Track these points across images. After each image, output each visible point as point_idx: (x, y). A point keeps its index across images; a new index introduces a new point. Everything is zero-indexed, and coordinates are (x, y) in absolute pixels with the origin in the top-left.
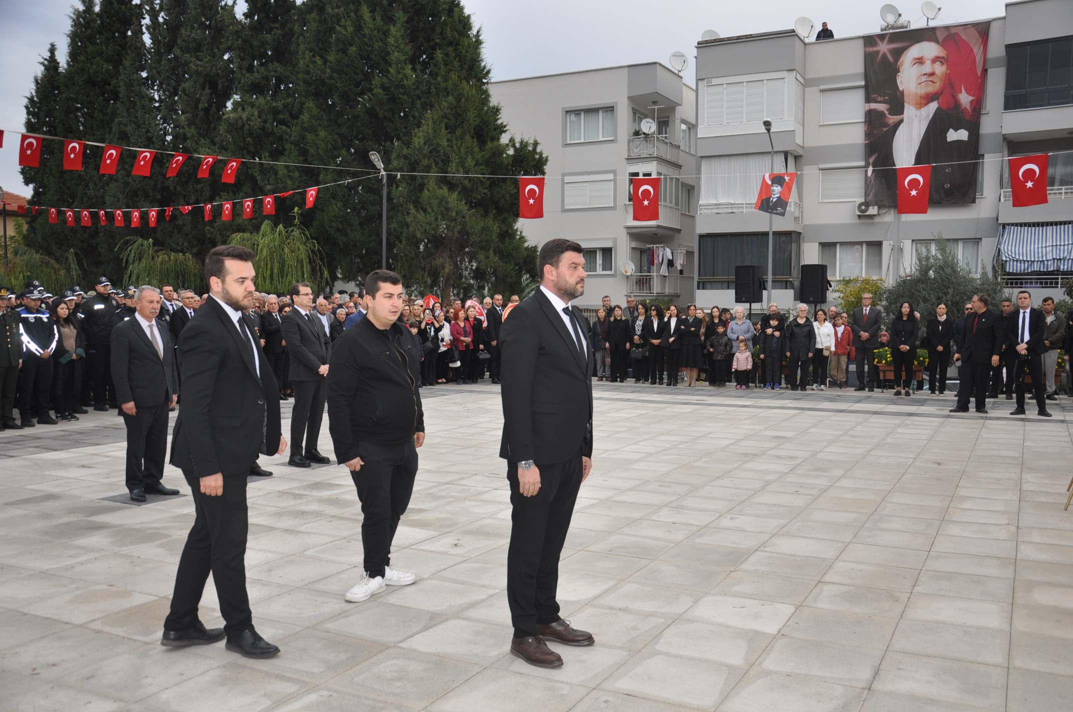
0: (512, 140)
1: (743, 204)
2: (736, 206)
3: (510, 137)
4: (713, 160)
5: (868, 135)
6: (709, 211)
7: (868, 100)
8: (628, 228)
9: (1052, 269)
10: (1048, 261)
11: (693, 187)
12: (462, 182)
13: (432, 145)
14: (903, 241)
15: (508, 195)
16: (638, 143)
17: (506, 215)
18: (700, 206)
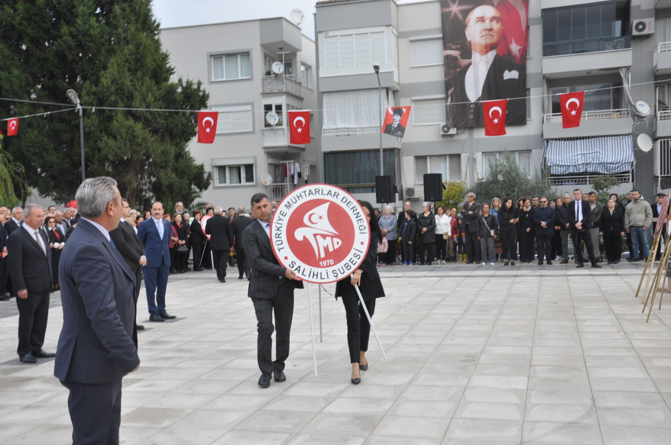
0: (180, 81)
1: (356, 128)
2: (351, 130)
3: (178, 78)
4: (332, 95)
5: (446, 74)
6: (331, 134)
7: (445, 48)
8: (265, 148)
9: (582, 171)
10: (579, 165)
12: (145, 115)
13: (117, 84)
16: (270, 81)
17: (178, 140)
18: (324, 130)
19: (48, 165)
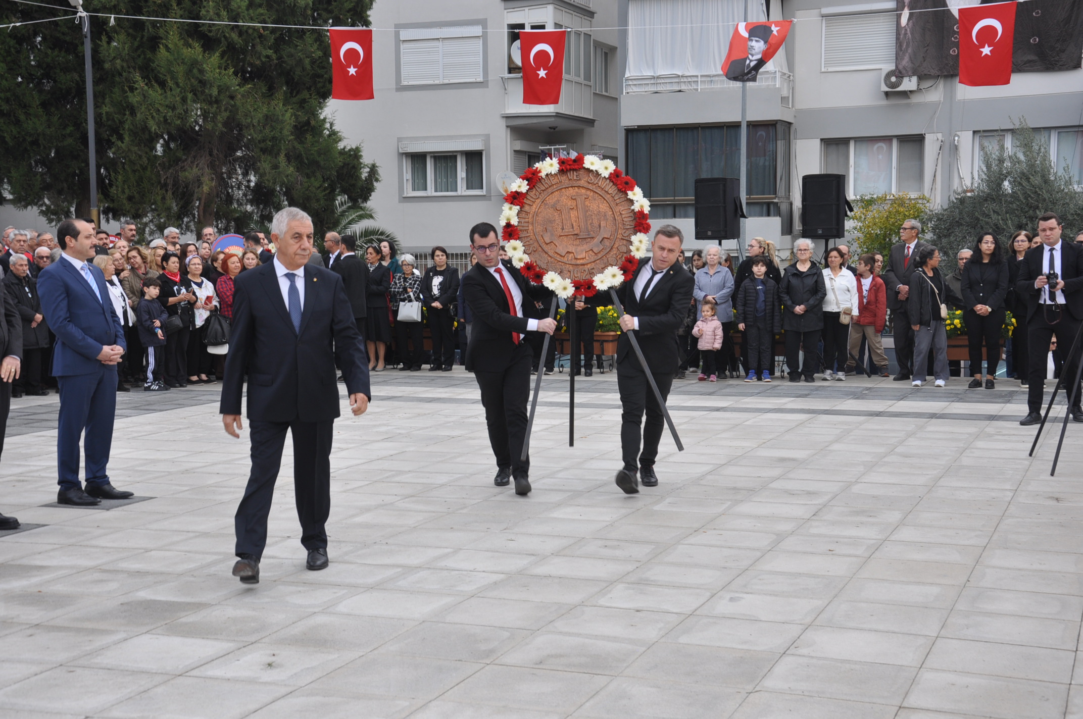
1: (697, 76)
2: (685, 80)
6: (643, 89)
8: (508, 117)
11: (613, 49)
12: (227, 35)
14: (958, 133)
15: (307, 61)
17: (305, 94)
18: (627, 80)
19: (29, 139)
